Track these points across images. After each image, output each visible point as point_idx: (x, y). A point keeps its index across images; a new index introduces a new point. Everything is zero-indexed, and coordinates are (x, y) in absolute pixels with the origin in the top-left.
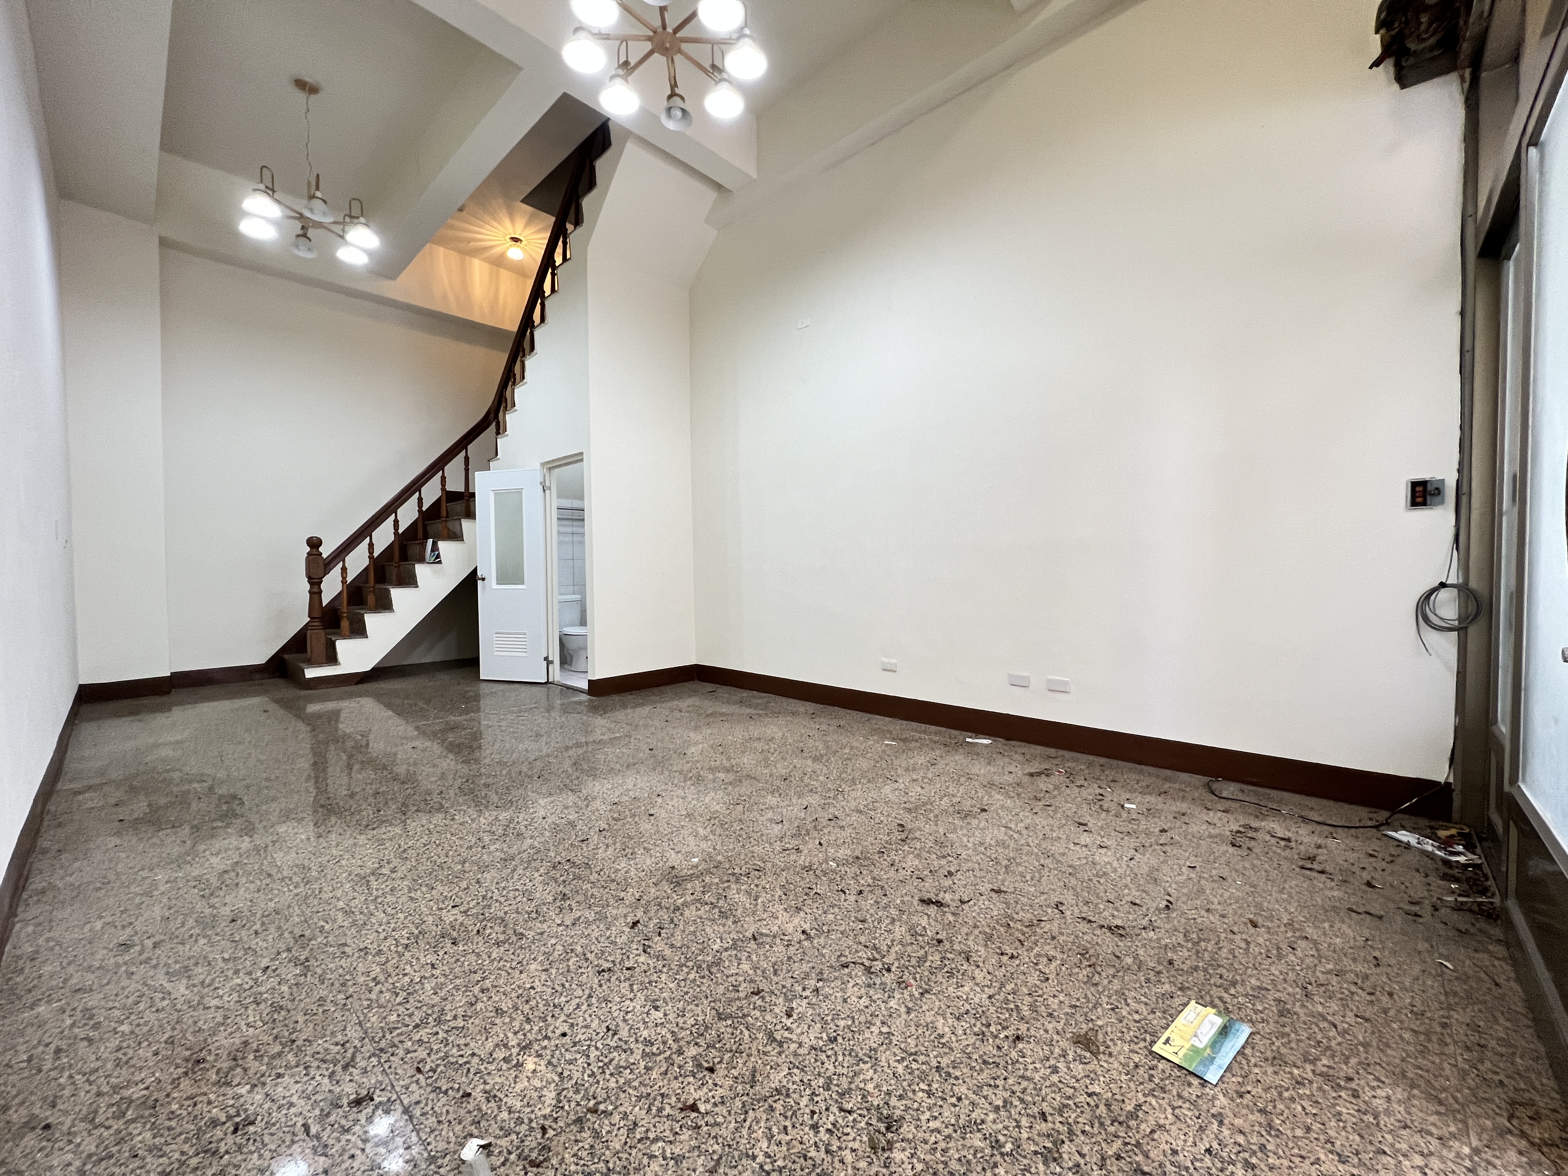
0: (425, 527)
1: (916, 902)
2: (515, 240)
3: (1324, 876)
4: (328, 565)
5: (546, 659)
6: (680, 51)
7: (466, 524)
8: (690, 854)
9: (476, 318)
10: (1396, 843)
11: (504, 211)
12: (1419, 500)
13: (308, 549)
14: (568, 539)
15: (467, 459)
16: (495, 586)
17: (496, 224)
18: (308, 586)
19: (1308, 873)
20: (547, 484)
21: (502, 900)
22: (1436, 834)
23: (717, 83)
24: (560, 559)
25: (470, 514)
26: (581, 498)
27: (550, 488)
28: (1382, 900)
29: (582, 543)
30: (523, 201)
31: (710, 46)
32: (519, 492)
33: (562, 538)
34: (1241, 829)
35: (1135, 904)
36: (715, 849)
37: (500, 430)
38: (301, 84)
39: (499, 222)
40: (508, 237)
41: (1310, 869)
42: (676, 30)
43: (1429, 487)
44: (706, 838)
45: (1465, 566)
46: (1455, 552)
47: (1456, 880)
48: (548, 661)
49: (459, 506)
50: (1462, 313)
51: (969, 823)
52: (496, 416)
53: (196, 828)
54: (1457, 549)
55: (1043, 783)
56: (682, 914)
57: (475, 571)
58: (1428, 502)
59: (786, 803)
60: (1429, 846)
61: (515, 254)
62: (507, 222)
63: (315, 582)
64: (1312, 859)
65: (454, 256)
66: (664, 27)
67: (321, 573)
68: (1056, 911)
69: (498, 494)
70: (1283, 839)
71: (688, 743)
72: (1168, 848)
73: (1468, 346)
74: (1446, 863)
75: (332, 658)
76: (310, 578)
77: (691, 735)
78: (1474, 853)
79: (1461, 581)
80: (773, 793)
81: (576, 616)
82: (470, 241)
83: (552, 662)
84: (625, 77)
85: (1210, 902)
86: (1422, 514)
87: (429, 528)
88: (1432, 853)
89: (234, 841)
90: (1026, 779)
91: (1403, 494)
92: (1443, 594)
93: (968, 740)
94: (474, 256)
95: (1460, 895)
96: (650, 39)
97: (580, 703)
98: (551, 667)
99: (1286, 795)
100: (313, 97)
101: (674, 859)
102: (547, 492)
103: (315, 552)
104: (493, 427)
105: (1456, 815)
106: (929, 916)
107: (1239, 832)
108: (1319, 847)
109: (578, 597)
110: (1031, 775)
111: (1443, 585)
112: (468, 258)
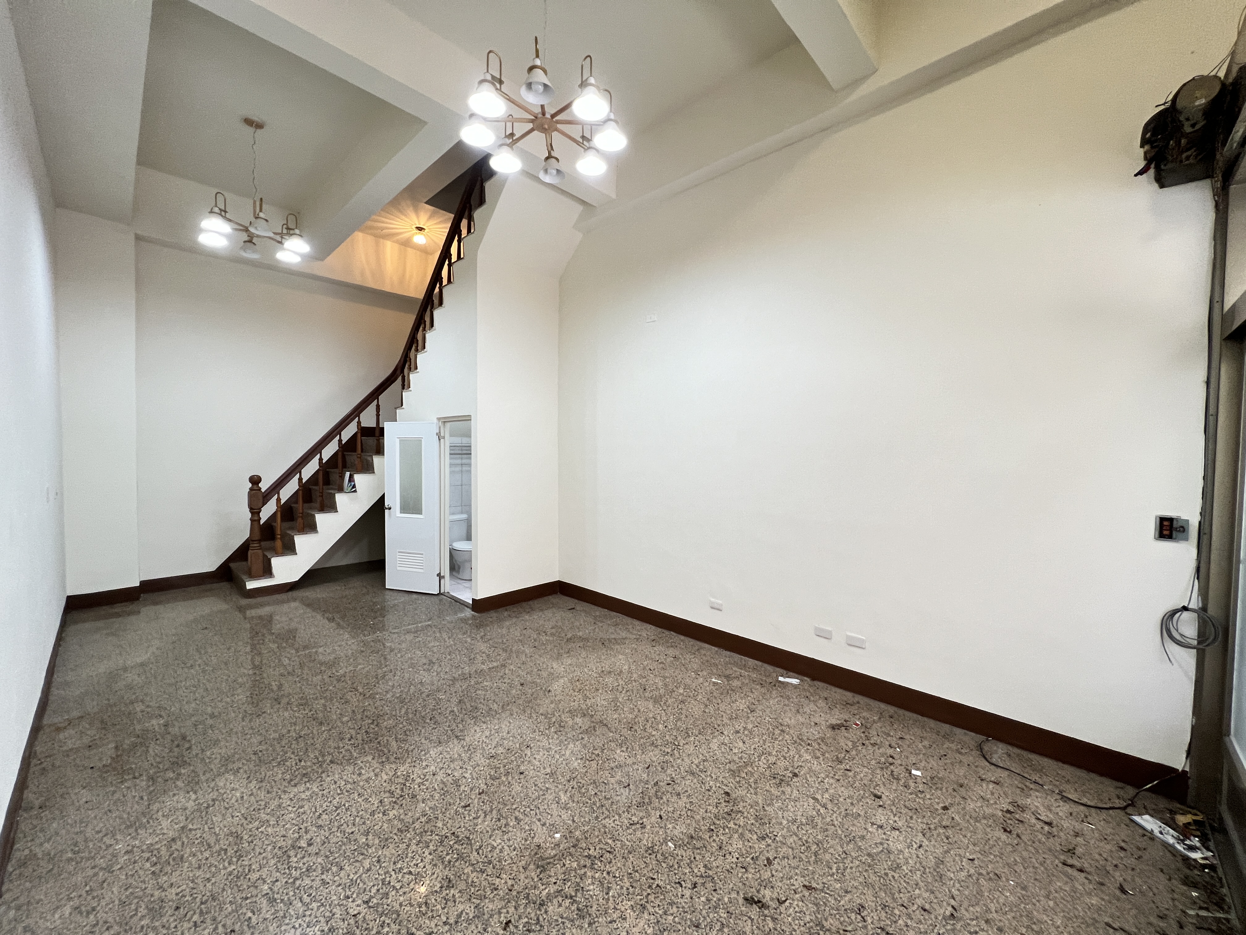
0: (344, 457)
1: (741, 901)
2: (420, 229)
3: (1083, 875)
4: (266, 497)
5: (439, 575)
6: (557, 130)
7: (376, 460)
8: (553, 829)
9: (387, 288)
10: (1140, 831)
11: (411, 208)
12: (1165, 532)
13: (250, 485)
14: (458, 469)
15: (378, 406)
16: (399, 514)
17: (403, 217)
18: (250, 515)
19: (1069, 870)
20: (442, 434)
21: (398, 886)
22: (1173, 820)
23: (585, 150)
24: (451, 485)
25: (380, 451)
26: (469, 436)
27: (444, 438)
28: (1134, 912)
29: (470, 471)
30: (427, 203)
31: (580, 126)
32: (419, 441)
33: (453, 469)
34: (1011, 808)
35: (925, 910)
36: (574, 821)
37: (405, 385)
38: (249, 122)
39: (405, 215)
40: (414, 227)
41: (1071, 866)
42: (553, 116)
43: (1175, 524)
44: (566, 808)
45: (1204, 593)
46: (1196, 581)
47: (1194, 885)
48: (440, 577)
49: (371, 441)
50: (1208, 383)
51: (783, 792)
52: (402, 371)
53: (152, 779)
54: (1198, 578)
55: (845, 740)
56: (546, 912)
57: (382, 498)
58: (1174, 536)
59: (633, 760)
60: (1170, 837)
61: (420, 239)
62: (413, 216)
63: (255, 511)
64: (1071, 851)
65: (370, 238)
66: (544, 114)
67: (260, 504)
68: (859, 917)
69: (403, 441)
70: (1046, 823)
71: (553, 677)
72: (950, 832)
73: (1212, 411)
74: (1186, 859)
75: (268, 572)
76: (251, 509)
77: (555, 665)
78: (1208, 849)
79: (1200, 605)
80: (621, 746)
81: (464, 533)
82: (383, 229)
83: (443, 577)
84: (511, 146)
85: (988, 910)
86: (1167, 546)
87: (347, 458)
88: (1172, 846)
89: (181, 799)
90: (829, 733)
91: (1151, 527)
92: (1185, 614)
93: (781, 679)
94: (387, 240)
95: (1201, 908)
96: (532, 121)
97: (464, 620)
98: (442, 581)
99: (1046, 762)
100: (259, 131)
101: (541, 835)
102: (442, 440)
103: (255, 486)
104: (399, 380)
105: (1189, 799)
106: (752, 920)
107: (1008, 811)
108: (1077, 835)
109: (464, 516)
110: (833, 727)
111: (1185, 608)
112: (381, 240)
